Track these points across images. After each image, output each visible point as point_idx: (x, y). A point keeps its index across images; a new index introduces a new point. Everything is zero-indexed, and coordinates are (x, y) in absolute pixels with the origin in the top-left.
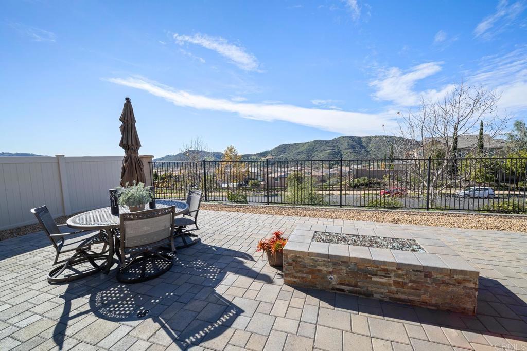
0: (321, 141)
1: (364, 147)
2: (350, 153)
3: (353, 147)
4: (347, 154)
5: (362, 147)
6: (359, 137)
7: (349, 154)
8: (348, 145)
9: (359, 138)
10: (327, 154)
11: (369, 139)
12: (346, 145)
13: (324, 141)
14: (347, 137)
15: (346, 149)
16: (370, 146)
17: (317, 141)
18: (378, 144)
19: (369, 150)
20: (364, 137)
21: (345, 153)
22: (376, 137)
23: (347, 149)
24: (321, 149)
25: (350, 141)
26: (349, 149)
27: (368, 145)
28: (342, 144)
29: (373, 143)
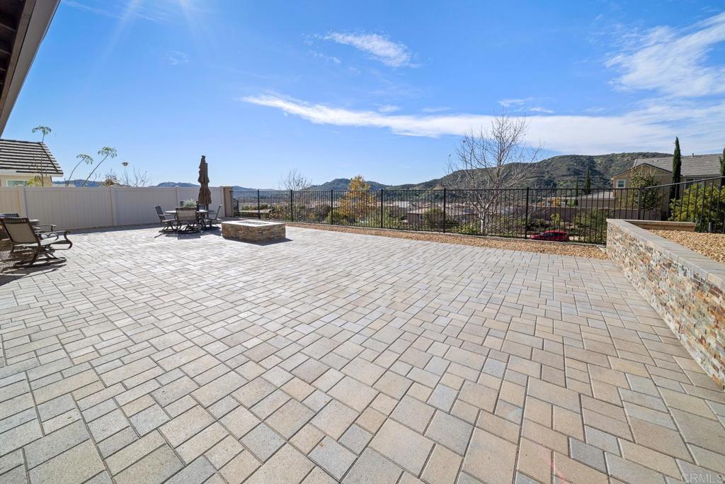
1: (599, 173)
2: (572, 182)
3: (577, 173)
4: (566, 185)
5: (595, 173)
6: (590, 156)
8: (569, 169)
9: (591, 159)
11: (610, 159)
12: (564, 170)
13: (524, 164)
14: (568, 156)
15: (562, 176)
16: (611, 170)
21: (562, 183)
22: (623, 155)
23: (566, 176)
25: (572, 163)
26: (570, 175)
27: (606, 169)
28: (557, 169)
29: (616, 166)
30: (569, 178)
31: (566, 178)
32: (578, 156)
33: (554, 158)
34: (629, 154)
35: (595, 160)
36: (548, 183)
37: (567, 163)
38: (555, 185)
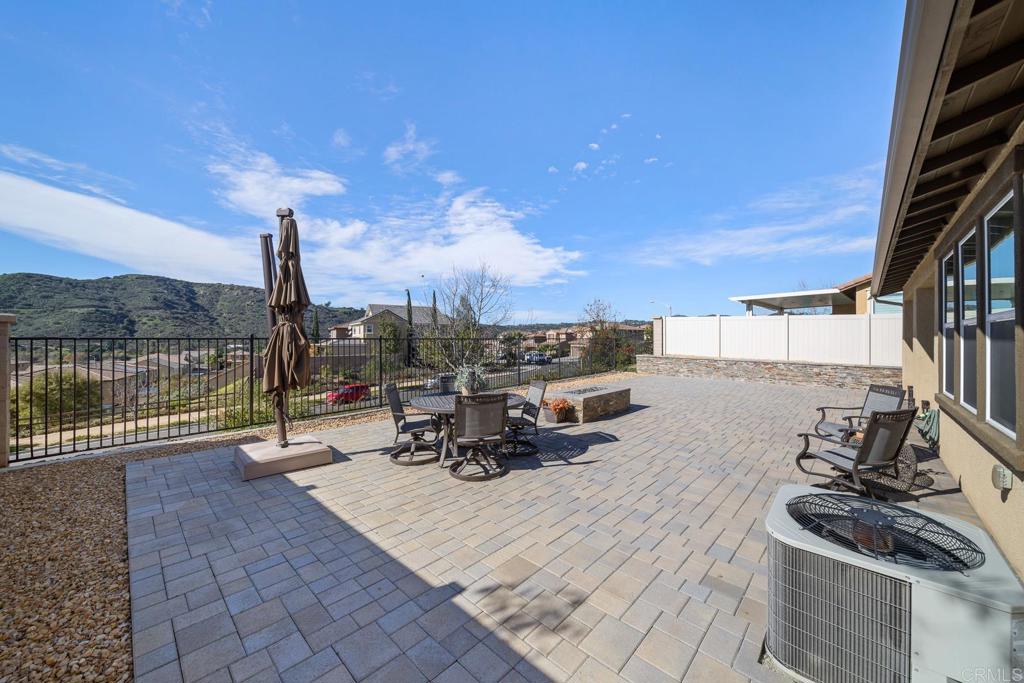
0: (50, 278)
1: (203, 308)
2: (162, 319)
3: (168, 305)
4: (151, 323)
5: (196, 307)
6: (187, 283)
7: (157, 321)
8: (155, 299)
9: (188, 285)
10: (77, 318)
11: (216, 290)
12: (146, 299)
13: (61, 280)
14: (151, 277)
15: (146, 308)
16: (218, 307)
17: (29, 276)
18: (237, 304)
19: (215, 315)
20: (202, 285)
21: (144, 320)
22: (232, 287)
23: (150, 308)
24: (49, 302)
25: (160, 289)
26: (158, 308)
27: (212, 303)
28: (133, 295)
29: (225, 300)
30: (157, 312)
31: (151, 313)
32: (168, 279)
33: (126, 276)
34: (239, 287)
35: (195, 289)
36: (119, 318)
37: (151, 288)
38: (132, 323)
